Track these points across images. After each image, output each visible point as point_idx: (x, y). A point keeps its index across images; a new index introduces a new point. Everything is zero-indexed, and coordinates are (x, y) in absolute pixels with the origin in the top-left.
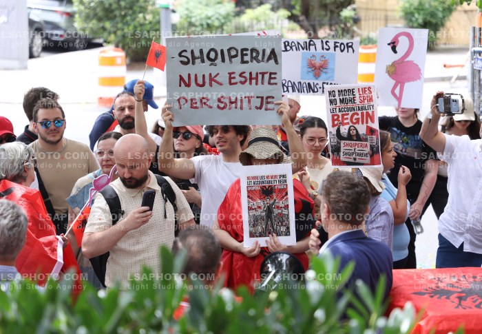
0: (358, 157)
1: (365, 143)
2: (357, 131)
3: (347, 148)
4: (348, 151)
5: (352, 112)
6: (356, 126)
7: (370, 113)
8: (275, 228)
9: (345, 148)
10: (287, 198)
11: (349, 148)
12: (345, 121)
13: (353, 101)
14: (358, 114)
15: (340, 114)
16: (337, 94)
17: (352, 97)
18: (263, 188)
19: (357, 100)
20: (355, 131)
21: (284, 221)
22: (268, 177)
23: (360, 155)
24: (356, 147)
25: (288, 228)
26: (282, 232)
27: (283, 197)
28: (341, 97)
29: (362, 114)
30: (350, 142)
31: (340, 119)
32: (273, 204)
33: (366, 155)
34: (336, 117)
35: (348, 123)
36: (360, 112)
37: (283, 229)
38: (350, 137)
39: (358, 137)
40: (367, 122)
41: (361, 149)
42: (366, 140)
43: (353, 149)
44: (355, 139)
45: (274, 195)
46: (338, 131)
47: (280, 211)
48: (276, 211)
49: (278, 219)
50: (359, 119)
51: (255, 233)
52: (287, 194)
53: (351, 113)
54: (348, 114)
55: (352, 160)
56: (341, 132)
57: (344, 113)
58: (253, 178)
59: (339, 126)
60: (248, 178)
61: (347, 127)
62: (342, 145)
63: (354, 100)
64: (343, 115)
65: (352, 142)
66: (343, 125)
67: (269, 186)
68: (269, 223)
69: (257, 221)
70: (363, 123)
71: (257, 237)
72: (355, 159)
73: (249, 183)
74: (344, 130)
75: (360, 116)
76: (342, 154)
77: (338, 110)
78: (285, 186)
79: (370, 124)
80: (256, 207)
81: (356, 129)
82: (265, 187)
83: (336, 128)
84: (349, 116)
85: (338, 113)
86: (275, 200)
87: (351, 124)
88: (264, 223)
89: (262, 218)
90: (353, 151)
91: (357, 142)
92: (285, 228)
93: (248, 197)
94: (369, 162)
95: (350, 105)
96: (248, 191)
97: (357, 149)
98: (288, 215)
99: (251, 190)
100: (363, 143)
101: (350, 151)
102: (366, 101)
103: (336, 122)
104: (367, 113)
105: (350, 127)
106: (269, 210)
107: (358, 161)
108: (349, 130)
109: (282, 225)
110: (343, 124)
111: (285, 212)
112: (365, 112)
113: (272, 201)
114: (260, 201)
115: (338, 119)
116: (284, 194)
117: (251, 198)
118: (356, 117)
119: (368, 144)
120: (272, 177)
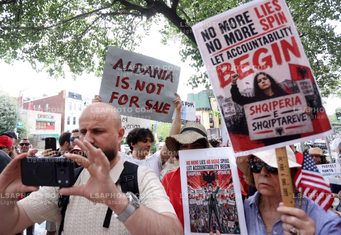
0: (285, 126)
1: (294, 96)
2: (272, 80)
3: (259, 115)
4: (262, 120)
5: (254, 50)
6: (268, 71)
7: (290, 42)
8: (221, 222)
9: (255, 115)
10: (232, 186)
11: (263, 114)
12: (245, 70)
13: (249, 31)
14: (265, 51)
15: (231, 61)
16: (218, 30)
17: (247, 25)
18: (204, 174)
19: (259, 28)
20: (268, 82)
21: (231, 214)
22: (208, 162)
23: (289, 120)
24: (277, 108)
25: (237, 224)
26: (229, 228)
27: (228, 185)
28: (227, 33)
29: (275, 47)
30: (261, 103)
31: (234, 68)
32: (216, 192)
33: (302, 117)
34: (224, 69)
35: (251, 71)
36: (268, 46)
37: (231, 224)
38: (259, 94)
39: (277, 90)
40: (288, 58)
41: (289, 108)
42: (295, 90)
43: (271, 113)
44: (271, 94)
45: (217, 181)
46: (235, 90)
47: (225, 202)
48: (221, 202)
49: (224, 210)
50: (270, 57)
51: (197, 227)
52: (231, 181)
53: (251, 53)
54: (247, 56)
55: (274, 134)
56: (241, 90)
57: (239, 56)
58: (193, 162)
59: (235, 82)
60: (188, 163)
61: (250, 79)
62: (248, 112)
63: (252, 30)
64: (237, 62)
65: (267, 102)
66: (241, 78)
67: (211, 172)
68: (213, 215)
69: (199, 212)
70: (279, 62)
71: (199, 232)
72: (280, 131)
73: (188, 168)
74: (246, 86)
75: (270, 52)
76: (251, 128)
77: (225, 55)
78: (228, 172)
79: (294, 60)
80: (197, 195)
81: (269, 77)
82: (206, 172)
83: (229, 87)
84: (250, 59)
85: (226, 60)
86: (218, 188)
87: (257, 71)
88: (206, 214)
89: (204, 209)
90: (272, 117)
91: (277, 99)
92: (233, 223)
93: (189, 183)
94: (311, 130)
95: (246, 41)
96: (188, 176)
97: (279, 111)
98: (235, 206)
99: (191, 176)
100: (289, 97)
101: (267, 119)
102: (275, 24)
103: (227, 77)
104: (284, 43)
105: (256, 77)
106: (212, 200)
107: (286, 132)
108: (256, 81)
109: (229, 219)
110: (241, 76)
111: (231, 203)
112: (278, 42)
113: (216, 189)
114: (200, 189)
115: (229, 71)
116: (228, 181)
117: (192, 185)
118: (262, 55)
119: (301, 96)
120: (213, 161)
